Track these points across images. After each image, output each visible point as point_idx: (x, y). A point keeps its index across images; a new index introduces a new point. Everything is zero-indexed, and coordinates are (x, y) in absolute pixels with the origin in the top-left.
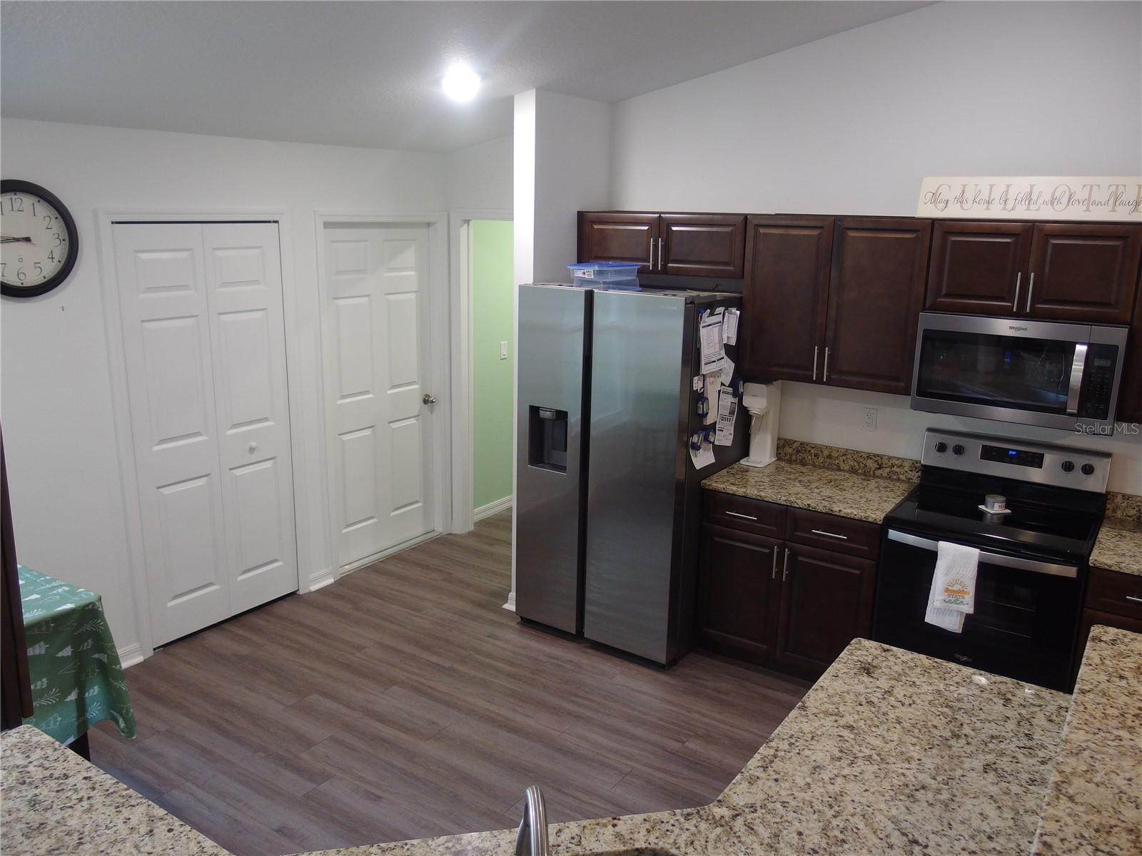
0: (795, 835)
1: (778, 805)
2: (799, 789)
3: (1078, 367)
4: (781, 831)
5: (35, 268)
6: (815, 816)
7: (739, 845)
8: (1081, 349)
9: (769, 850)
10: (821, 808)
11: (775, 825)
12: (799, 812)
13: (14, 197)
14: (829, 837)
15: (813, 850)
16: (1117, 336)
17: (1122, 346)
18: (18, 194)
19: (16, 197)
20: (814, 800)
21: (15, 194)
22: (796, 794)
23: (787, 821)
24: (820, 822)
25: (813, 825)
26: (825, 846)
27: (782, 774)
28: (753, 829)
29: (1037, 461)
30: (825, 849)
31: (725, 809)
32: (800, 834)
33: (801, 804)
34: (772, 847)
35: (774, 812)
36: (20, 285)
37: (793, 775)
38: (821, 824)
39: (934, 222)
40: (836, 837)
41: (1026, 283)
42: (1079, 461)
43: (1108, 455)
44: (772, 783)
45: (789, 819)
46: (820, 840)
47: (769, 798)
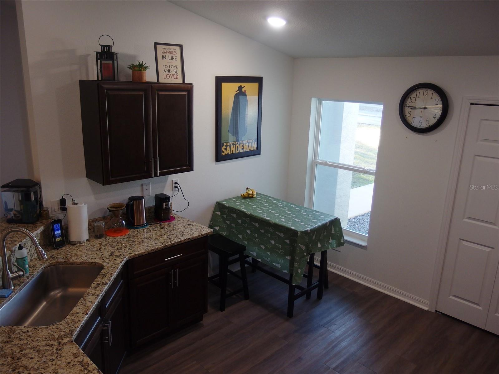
0: (33, 356)
1: (53, 358)
2: (57, 369)
4: (39, 353)
5: (427, 121)
6: (36, 367)
7: (44, 339)
9: (33, 347)
10: (38, 371)
11: (43, 353)
12: (43, 363)
13: (425, 90)
14: (21, 367)
15: (20, 359)
18: (427, 89)
19: (426, 90)
20: (45, 371)
21: (426, 89)
22: (54, 367)
23: (42, 357)
24: (32, 367)
25: (32, 364)
26: (18, 363)
27: (72, 367)
28: (48, 346)
30: (16, 363)
31: (66, 341)
32: (32, 358)
33: (47, 365)
34: (34, 348)
35: (51, 355)
36: (419, 127)
37: (67, 370)
38: (30, 367)
40: (19, 369)
44: (69, 360)
45: (42, 358)
46: (22, 363)
47: (61, 357)
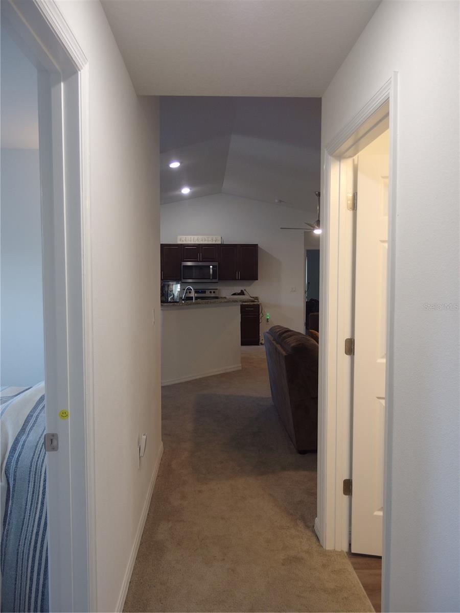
3: (211, 271)
8: (211, 267)
16: (216, 264)
17: (218, 265)
29: (205, 292)
39: (181, 244)
41: (200, 256)
42: (212, 291)
43: (217, 289)
